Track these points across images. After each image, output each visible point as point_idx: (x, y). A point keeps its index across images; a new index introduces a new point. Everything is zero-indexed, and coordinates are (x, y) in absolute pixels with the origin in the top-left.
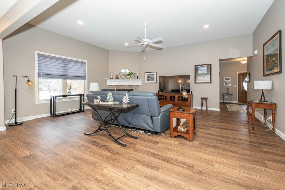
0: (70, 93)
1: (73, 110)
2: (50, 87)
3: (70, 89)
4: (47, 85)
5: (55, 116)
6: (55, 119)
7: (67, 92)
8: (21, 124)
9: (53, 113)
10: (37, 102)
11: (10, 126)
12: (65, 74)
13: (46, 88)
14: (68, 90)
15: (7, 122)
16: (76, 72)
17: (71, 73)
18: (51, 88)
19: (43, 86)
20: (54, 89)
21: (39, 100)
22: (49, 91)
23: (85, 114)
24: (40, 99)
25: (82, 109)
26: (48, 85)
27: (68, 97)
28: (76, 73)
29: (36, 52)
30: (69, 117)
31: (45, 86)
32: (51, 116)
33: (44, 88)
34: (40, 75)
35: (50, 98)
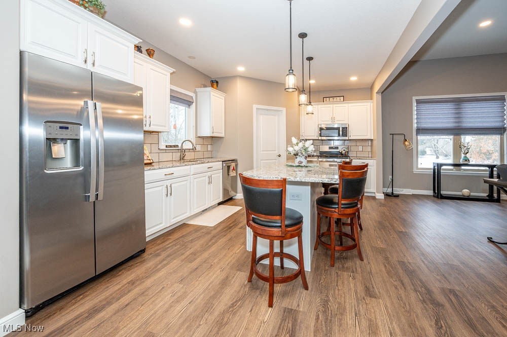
0: (466, 161)
1: (472, 194)
2: (438, 149)
3: (467, 153)
4: (433, 147)
5: (439, 197)
6: (440, 201)
7: (462, 158)
8: (397, 196)
9: (436, 192)
10: (415, 171)
11: (387, 195)
12: (458, 127)
13: (431, 150)
14: (463, 155)
15: (385, 190)
16: (480, 120)
17: (468, 123)
18: (440, 151)
19: (426, 147)
20: (445, 152)
21: (417, 168)
22: (436, 156)
23: (500, 208)
24: (420, 166)
25: (495, 195)
26: (435, 145)
27: (463, 167)
28: (480, 122)
29: (414, 98)
30: (463, 204)
31: (430, 147)
32: (434, 196)
33: (428, 151)
34: (420, 131)
35: (432, 167)
